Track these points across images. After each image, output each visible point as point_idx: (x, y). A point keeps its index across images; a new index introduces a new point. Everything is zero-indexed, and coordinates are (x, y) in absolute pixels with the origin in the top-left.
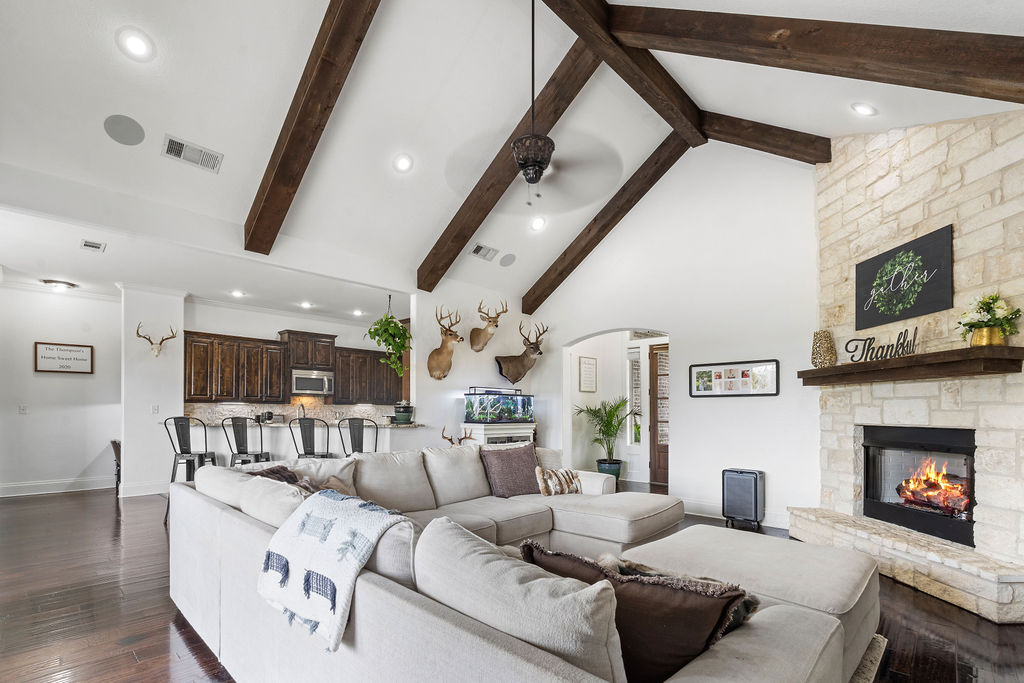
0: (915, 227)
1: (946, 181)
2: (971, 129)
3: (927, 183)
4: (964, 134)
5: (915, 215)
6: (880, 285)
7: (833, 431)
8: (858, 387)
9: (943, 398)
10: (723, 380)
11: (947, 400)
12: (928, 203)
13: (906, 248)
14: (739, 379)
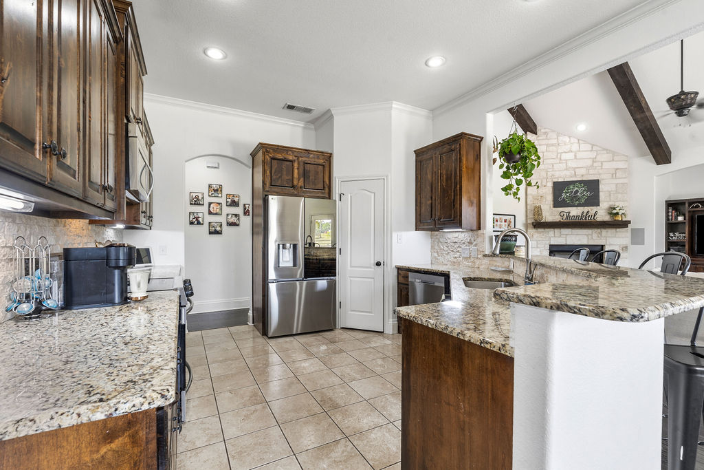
0: (583, 175)
1: (595, 164)
2: (605, 152)
3: (589, 163)
4: (602, 152)
5: (583, 171)
6: (568, 193)
7: (537, 247)
8: (552, 230)
9: (594, 235)
10: (498, 223)
11: (595, 236)
12: (588, 168)
13: (580, 182)
14: (503, 223)
